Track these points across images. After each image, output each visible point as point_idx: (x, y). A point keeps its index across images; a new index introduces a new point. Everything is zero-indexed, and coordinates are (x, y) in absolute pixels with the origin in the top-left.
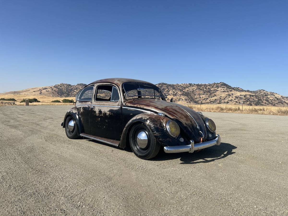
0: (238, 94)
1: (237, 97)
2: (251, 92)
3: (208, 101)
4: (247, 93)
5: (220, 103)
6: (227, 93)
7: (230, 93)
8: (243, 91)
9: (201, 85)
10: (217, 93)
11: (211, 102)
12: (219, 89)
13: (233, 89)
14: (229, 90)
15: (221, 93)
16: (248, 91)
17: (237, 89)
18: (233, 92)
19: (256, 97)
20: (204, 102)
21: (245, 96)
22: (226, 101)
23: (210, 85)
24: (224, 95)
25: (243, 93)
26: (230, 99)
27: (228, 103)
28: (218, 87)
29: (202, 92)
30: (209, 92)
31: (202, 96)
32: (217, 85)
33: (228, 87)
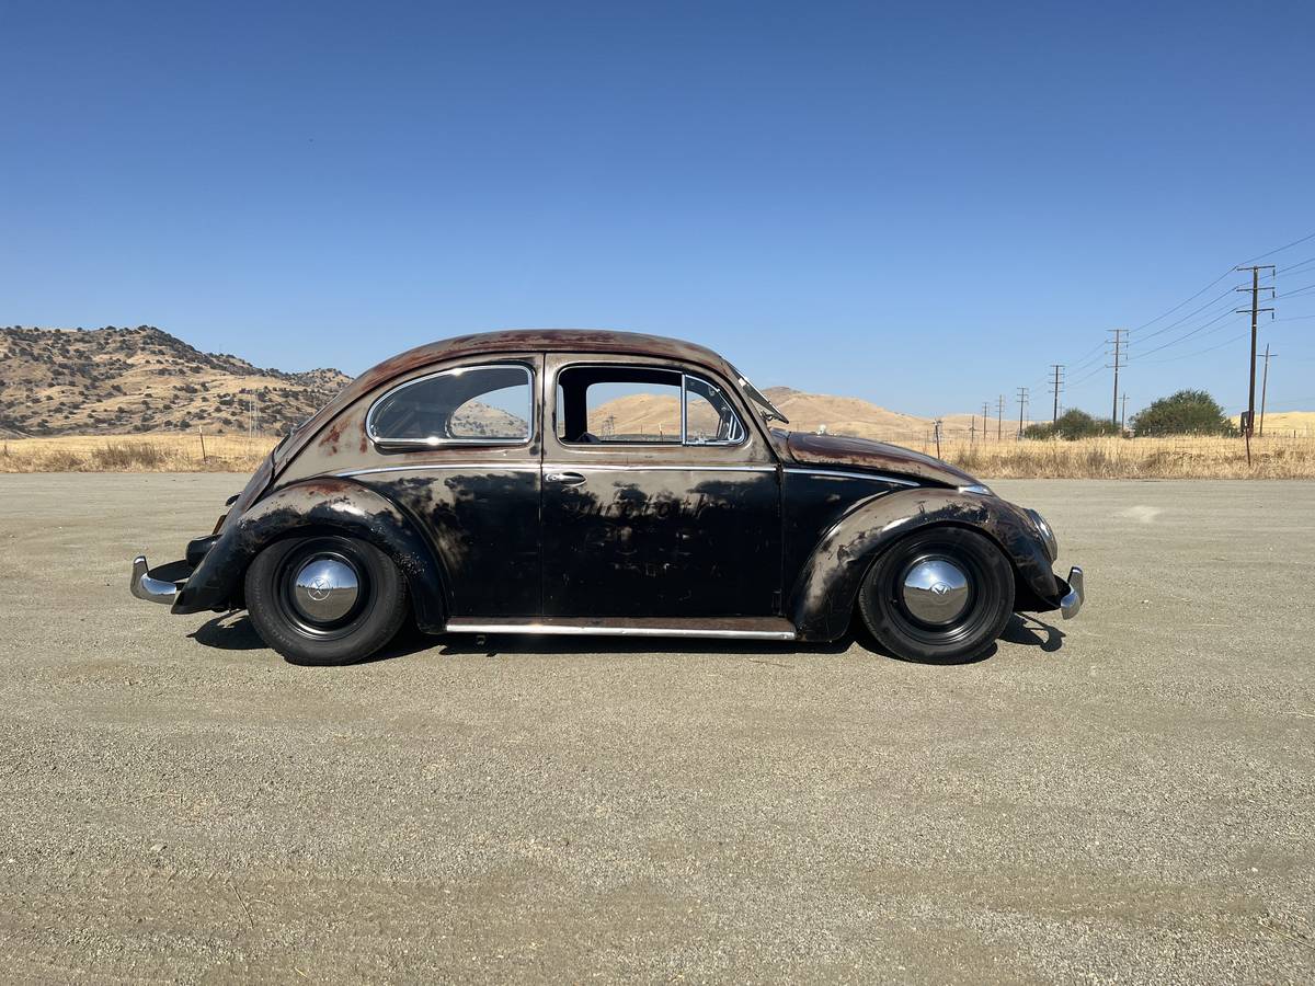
0: (232, 385)
1: (225, 401)
2: (287, 377)
3: (81, 416)
4: (272, 383)
5: (145, 428)
6: (177, 381)
7: (195, 380)
8: (250, 371)
9: (35, 336)
10: (128, 379)
11: (98, 424)
12: (138, 359)
13: (207, 360)
14: (187, 366)
15: (145, 380)
16: (274, 373)
17: (225, 364)
18: (208, 375)
19: (311, 399)
20: (57, 421)
21: (261, 396)
22: (177, 416)
23: (85, 337)
24: (161, 389)
25: (255, 383)
26: (194, 408)
27: (185, 425)
28: (129, 349)
29: (41, 371)
30: (83, 371)
31: (43, 393)
32: (127, 341)
33: (183, 351)
